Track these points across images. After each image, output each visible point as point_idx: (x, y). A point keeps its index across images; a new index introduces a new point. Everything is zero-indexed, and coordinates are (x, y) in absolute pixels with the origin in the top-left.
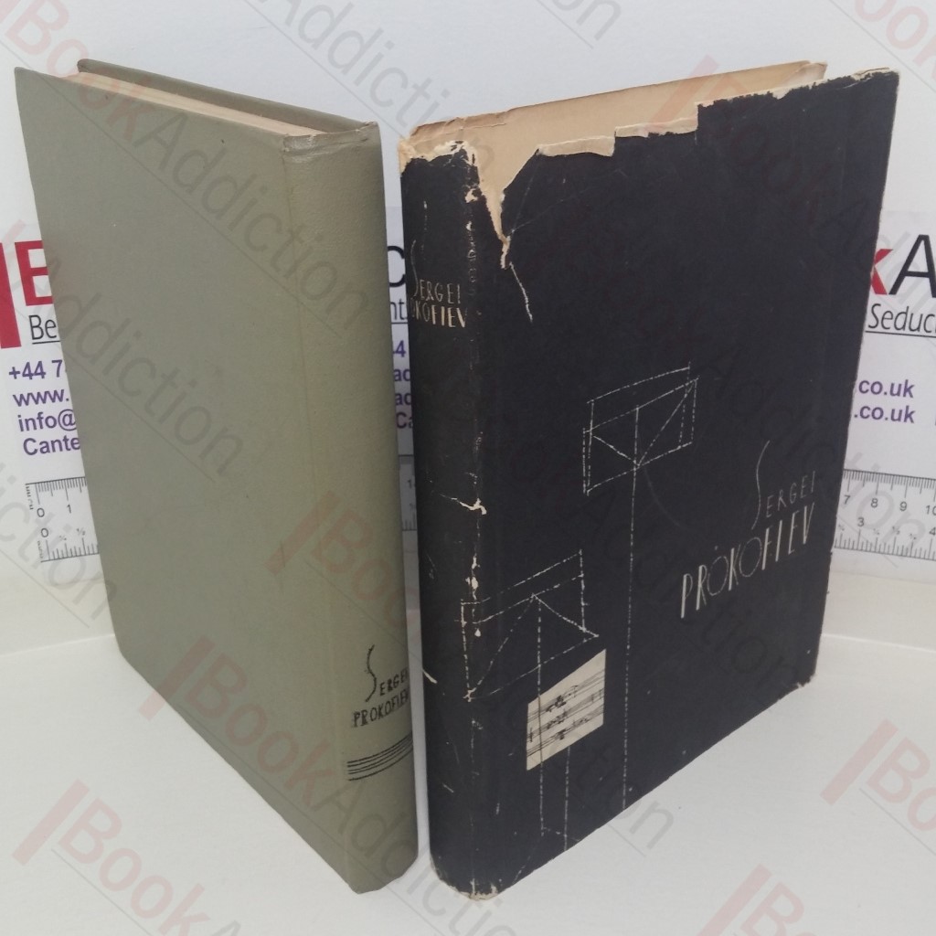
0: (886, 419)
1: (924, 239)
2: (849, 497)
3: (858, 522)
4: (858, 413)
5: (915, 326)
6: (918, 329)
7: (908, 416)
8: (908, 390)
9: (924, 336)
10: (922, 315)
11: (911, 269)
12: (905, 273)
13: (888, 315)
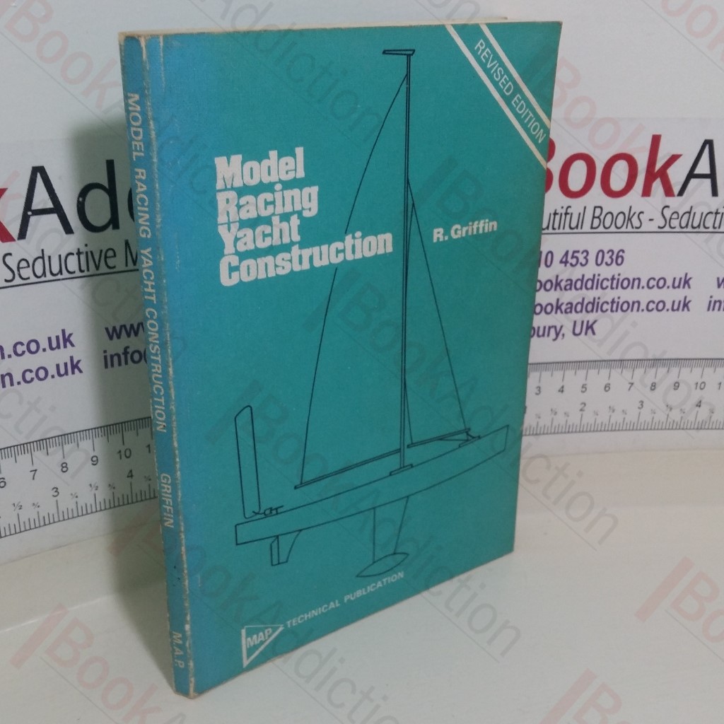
0: (668, 310)
1: (709, 143)
2: (632, 384)
3: (639, 405)
4: (645, 308)
5: (695, 224)
6: (699, 226)
7: (686, 305)
8: (687, 282)
9: (703, 232)
10: (702, 214)
11: (697, 171)
12: (691, 175)
13: (675, 216)
